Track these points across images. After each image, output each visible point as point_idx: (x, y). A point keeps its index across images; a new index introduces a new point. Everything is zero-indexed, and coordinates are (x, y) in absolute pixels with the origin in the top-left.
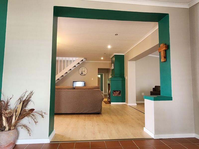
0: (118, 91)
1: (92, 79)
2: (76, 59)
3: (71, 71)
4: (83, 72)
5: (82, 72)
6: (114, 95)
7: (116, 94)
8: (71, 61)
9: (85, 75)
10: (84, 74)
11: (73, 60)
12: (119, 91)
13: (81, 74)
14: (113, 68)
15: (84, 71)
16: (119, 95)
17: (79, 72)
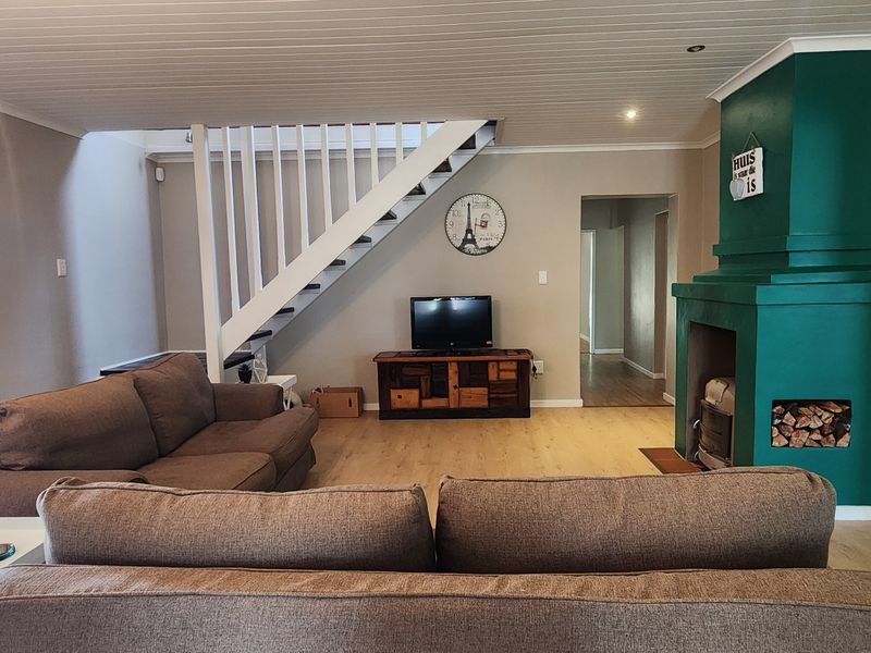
0: (820, 403)
1: (543, 277)
2: (424, 133)
3: (391, 225)
4: (479, 233)
5: (469, 231)
6: (780, 442)
7: (808, 429)
8: (386, 157)
9: (490, 249)
10: (482, 244)
11: (406, 150)
12: (839, 402)
13: (466, 241)
14: (760, 190)
15: (484, 225)
16: (837, 438)
17: (450, 232)
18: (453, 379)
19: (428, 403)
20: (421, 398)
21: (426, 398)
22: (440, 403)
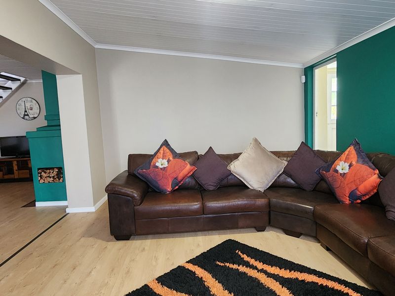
4: (30, 112)
5: (26, 111)
6: (42, 181)
7: (49, 177)
9: (35, 118)
10: (31, 116)
13: (25, 115)
15: (31, 109)
16: (59, 180)
17: (19, 112)
18: (15, 168)
19: (6, 177)
20: (3, 175)
21: (5, 175)
22: (11, 176)
